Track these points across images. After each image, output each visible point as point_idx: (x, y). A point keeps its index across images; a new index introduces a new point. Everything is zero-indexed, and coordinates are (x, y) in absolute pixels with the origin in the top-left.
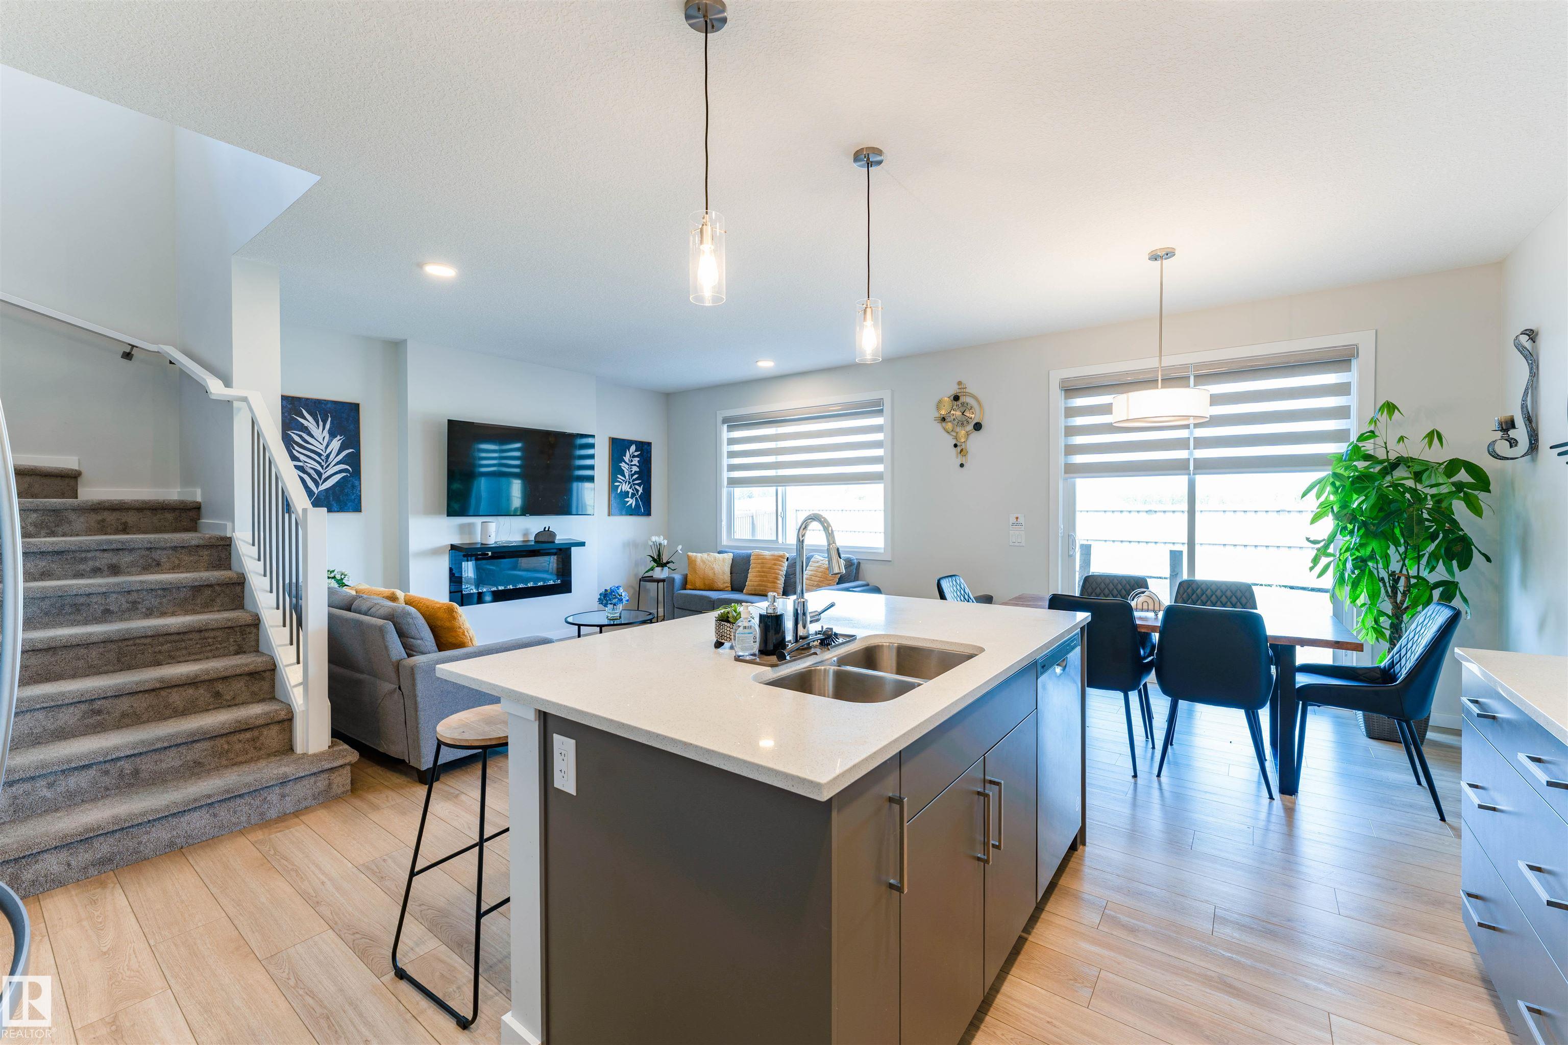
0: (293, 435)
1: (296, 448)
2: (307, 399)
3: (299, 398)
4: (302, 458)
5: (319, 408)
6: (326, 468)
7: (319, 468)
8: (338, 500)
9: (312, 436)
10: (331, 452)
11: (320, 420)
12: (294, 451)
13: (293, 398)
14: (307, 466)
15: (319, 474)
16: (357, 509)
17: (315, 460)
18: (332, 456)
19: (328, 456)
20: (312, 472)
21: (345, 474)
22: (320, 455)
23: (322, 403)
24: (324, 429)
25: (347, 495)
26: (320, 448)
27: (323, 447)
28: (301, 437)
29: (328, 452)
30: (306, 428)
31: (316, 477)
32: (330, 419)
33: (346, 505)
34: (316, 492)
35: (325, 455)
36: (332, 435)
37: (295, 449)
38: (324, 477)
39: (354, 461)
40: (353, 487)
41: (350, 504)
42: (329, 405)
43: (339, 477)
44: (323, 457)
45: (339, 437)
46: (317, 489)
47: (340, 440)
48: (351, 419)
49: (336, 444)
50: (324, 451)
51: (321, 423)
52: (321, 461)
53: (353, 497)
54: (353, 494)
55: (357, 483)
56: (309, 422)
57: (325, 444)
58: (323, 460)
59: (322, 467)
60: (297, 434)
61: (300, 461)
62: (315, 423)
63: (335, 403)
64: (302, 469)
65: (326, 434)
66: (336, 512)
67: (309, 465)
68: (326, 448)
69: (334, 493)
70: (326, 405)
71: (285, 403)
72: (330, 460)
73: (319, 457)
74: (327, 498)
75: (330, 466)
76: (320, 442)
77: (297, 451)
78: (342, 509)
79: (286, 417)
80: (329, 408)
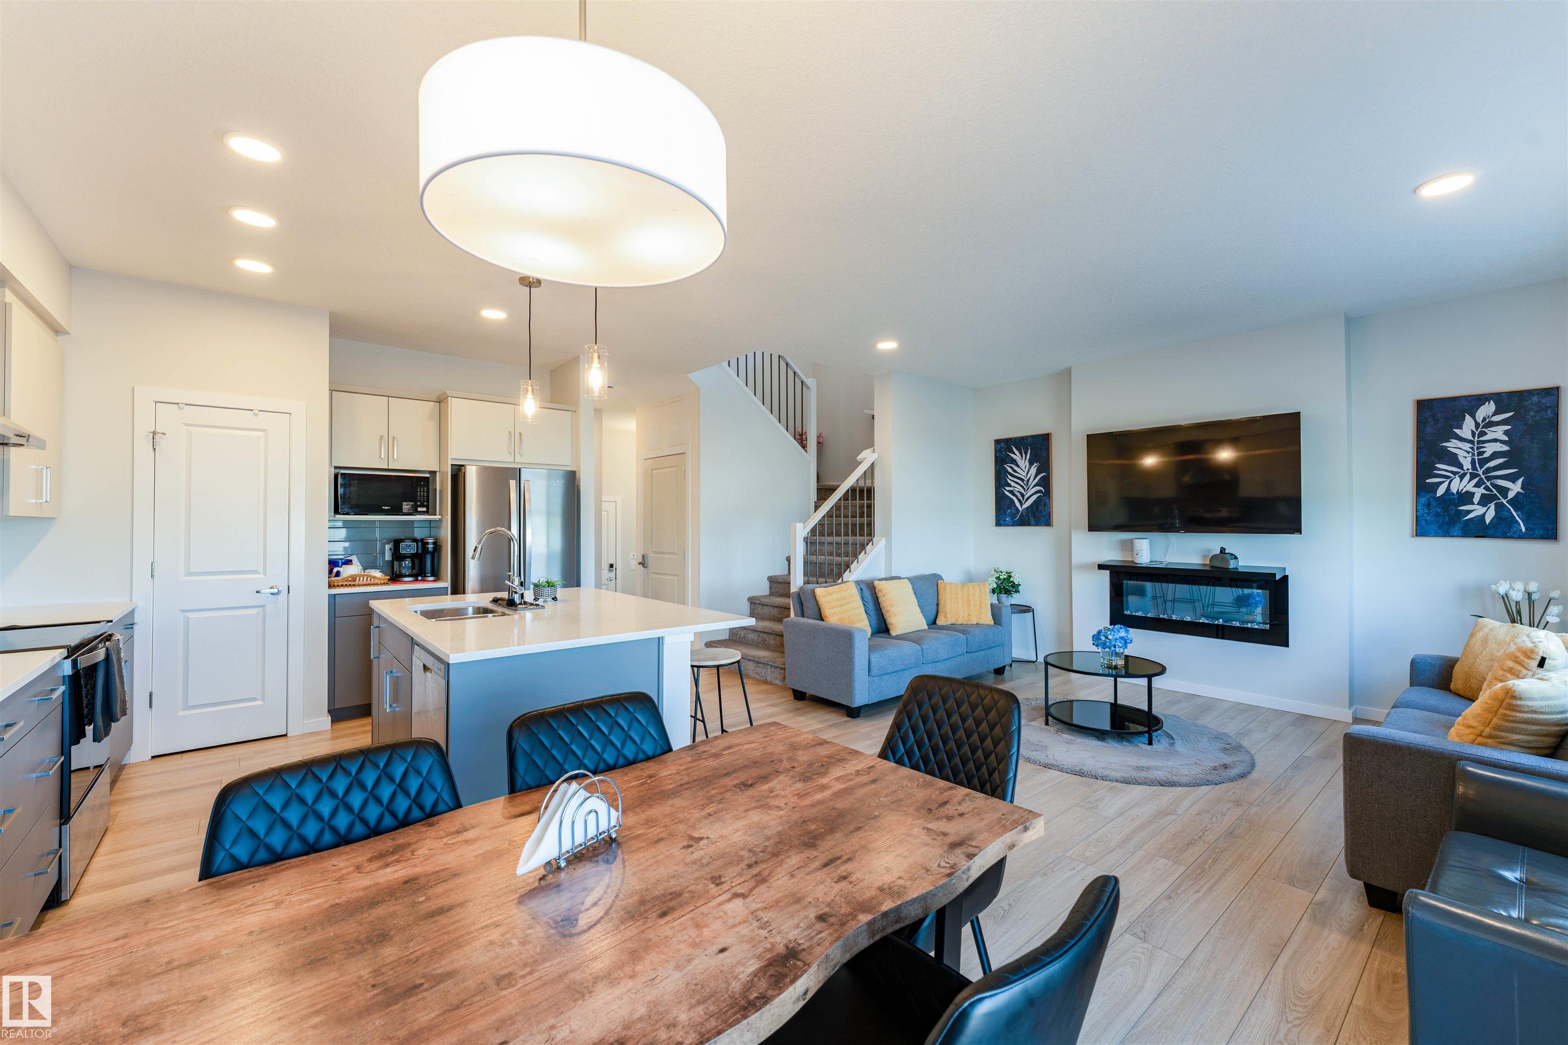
0: (1007, 468)
1: (1009, 477)
2: (1016, 438)
3: (1011, 439)
4: (1013, 484)
5: (1021, 443)
6: (1028, 490)
7: (1023, 491)
8: (1035, 516)
9: (1018, 466)
10: (1030, 477)
11: (1023, 452)
12: (1008, 480)
13: (1007, 439)
14: (1015, 490)
15: (1023, 496)
16: (1048, 523)
17: (1019, 485)
18: (1031, 481)
19: (1028, 481)
20: (1018, 494)
21: (1039, 494)
22: (1023, 480)
23: (1025, 439)
24: (1026, 459)
25: (1041, 512)
26: (1022, 474)
27: (1025, 474)
28: (1011, 468)
29: (1028, 477)
30: (1015, 461)
31: (1021, 498)
32: (1031, 450)
33: (1038, 521)
34: (1021, 511)
35: (1026, 480)
36: (1031, 464)
38: (1026, 497)
39: (1046, 483)
40: (1045, 505)
41: (1042, 519)
42: (1029, 440)
43: (1035, 497)
44: (1025, 482)
45: (1035, 464)
46: (1021, 508)
47: (1036, 466)
48: (1046, 448)
49: (1033, 470)
50: (1026, 477)
51: (1024, 455)
52: (1024, 485)
53: (1046, 513)
54: (1046, 511)
55: (1049, 501)
56: (1016, 456)
57: (1026, 471)
59: (1024, 489)
61: (1011, 486)
62: (1020, 456)
63: (1033, 437)
64: (1012, 492)
65: (1027, 463)
66: (1032, 526)
67: (1017, 489)
68: (1027, 474)
69: (1032, 511)
70: (1027, 440)
71: (1003, 444)
72: (1029, 484)
73: (1023, 482)
74: (1027, 514)
75: (1030, 489)
76: (1023, 471)
77: (1010, 479)
78: (1037, 524)
79: (1003, 454)
80: (1029, 442)
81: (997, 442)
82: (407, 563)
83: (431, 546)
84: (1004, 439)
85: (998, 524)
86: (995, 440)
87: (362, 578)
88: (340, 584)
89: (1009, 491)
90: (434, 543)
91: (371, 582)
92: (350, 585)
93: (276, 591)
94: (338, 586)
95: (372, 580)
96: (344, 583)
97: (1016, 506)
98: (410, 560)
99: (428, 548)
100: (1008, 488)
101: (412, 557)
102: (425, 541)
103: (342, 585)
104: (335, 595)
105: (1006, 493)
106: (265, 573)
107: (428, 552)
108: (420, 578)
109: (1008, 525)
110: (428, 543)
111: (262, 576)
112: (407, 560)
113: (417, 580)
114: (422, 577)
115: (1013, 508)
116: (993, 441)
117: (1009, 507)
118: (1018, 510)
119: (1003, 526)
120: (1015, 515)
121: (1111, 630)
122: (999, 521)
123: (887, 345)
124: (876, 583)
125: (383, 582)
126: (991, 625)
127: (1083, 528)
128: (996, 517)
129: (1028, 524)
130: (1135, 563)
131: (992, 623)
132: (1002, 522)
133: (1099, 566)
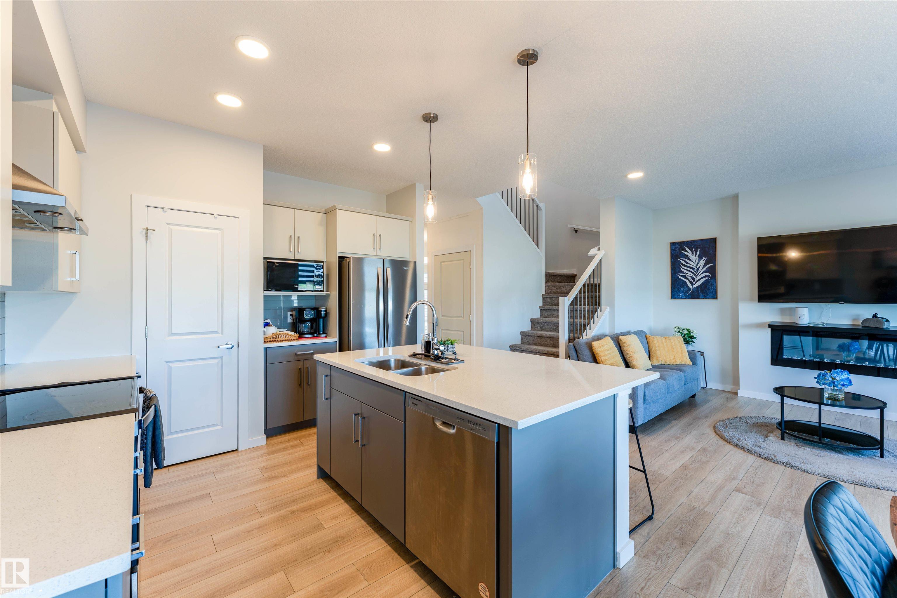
0: (681, 261)
1: (683, 267)
2: (688, 241)
3: (684, 242)
4: (685, 271)
5: (693, 245)
6: (697, 276)
7: (693, 276)
8: (703, 293)
9: (690, 260)
10: (699, 267)
11: (694, 251)
13: (681, 242)
14: (687, 275)
15: (694, 279)
16: (714, 296)
17: (691, 272)
18: (700, 269)
19: (698, 269)
20: (690, 278)
21: (707, 278)
22: (693, 269)
23: (695, 242)
24: (696, 255)
25: (709, 289)
26: (693, 265)
27: (695, 265)
28: (684, 261)
29: (698, 267)
30: (687, 256)
31: (692, 281)
32: (699, 249)
33: (707, 295)
34: (692, 289)
35: (696, 269)
36: (700, 258)
37: (681, 267)
38: (696, 280)
39: (713, 271)
40: (712, 285)
41: (710, 294)
42: (699, 242)
43: (704, 279)
44: (695, 270)
45: (704, 258)
46: (692, 287)
47: (705, 260)
48: (711, 247)
49: (702, 262)
50: (696, 267)
51: (694, 253)
52: (694, 272)
53: (712, 291)
54: (712, 289)
55: (714, 283)
56: (689, 253)
57: (696, 263)
58: (695, 272)
59: (695, 275)
60: (683, 260)
61: (684, 273)
62: (691, 253)
63: (702, 240)
64: (685, 277)
65: (697, 258)
66: (702, 299)
67: (688, 275)
68: (697, 265)
69: (701, 289)
70: (697, 242)
71: (677, 246)
72: (699, 271)
73: (694, 270)
74: (697, 291)
75: (699, 275)
76: (694, 263)
77: (683, 268)
78: (705, 297)
79: (677, 252)
80: (699, 244)
81: (673, 244)
82: (308, 324)
83: (323, 313)
84: (679, 242)
85: (673, 297)
86: (671, 243)
87: (282, 336)
88: (269, 340)
89: (682, 276)
90: (326, 311)
91: (288, 339)
92: (275, 341)
93: (230, 346)
94: (267, 341)
95: (289, 337)
96: (271, 340)
97: (687, 286)
98: (310, 322)
99: (322, 314)
100: (681, 274)
101: (311, 320)
102: (320, 309)
103: (270, 341)
104: (266, 348)
105: (680, 277)
106: (222, 333)
107: (321, 317)
108: (315, 335)
109: (681, 298)
110: (321, 311)
111: (220, 335)
112: (308, 322)
113: (314, 337)
114: (317, 334)
115: (686, 287)
116: (670, 244)
117: (682, 286)
118: (689, 288)
119: (677, 299)
120: (687, 292)
121: (837, 373)
122: (674, 296)
123: (636, 175)
124: (621, 337)
125: (295, 338)
126: (691, 365)
127: (752, 300)
128: (672, 293)
129: (698, 297)
130: (797, 324)
131: (691, 363)
132: (676, 296)
133: (769, 325)
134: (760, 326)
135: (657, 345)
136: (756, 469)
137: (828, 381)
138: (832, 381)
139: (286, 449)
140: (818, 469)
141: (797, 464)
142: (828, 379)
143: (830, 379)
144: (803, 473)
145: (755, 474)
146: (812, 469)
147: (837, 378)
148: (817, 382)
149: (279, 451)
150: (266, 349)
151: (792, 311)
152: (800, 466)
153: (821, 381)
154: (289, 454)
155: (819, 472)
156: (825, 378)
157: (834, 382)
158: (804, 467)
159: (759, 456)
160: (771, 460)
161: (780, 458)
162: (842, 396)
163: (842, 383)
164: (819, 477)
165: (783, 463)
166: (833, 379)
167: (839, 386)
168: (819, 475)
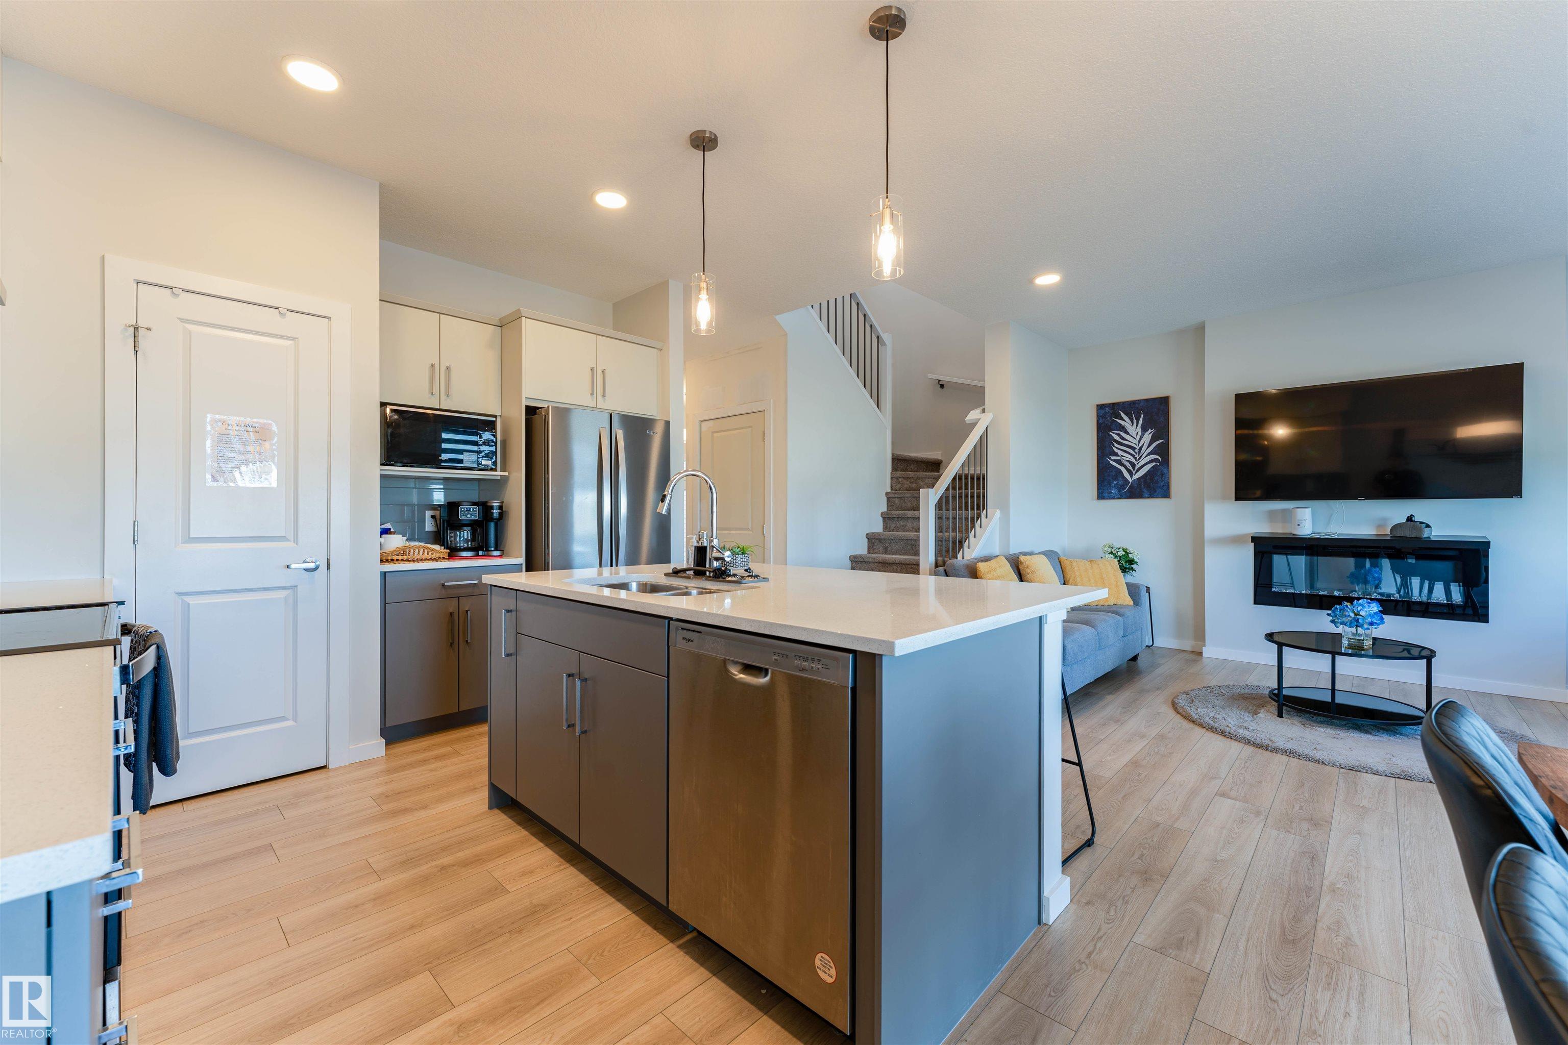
0: (1112, 434)
1: (1116, 445)
2: (1124, 403)
3: (1118, 403)
4: (1120, 453)
5: (1132, 408)
6: (1139, 460)
7: (1133, 460)
8: (1149, 488)
9: (1128, 433)
10: (1143, 445)
11: (1134, 418)
12: (1114, 448)
13: (1113, 404)
14: (1123, 459)
15: (1133, 465)
16: (1166, 494)
17: (1129, 453)
18: (1144, 449)
19: (1141, 449)
20: (1127, 464)
21: (1154, 464)
22: (1133, 449)
23: (1136, 403)
24: (1137, 426)
25: (1157, 482)
26: (1133, 442)
27: (1136, 442)
28: (1119, 435)
29: (1141, 444)
30: (1123, 427)
31: (1131, 468)
32: (1142, 416)
33: (1155, 491)
34: (1131, 482)
35: (1138, 448)
36: (1144, 429)
37: (1114, 446)
38: (1137, 467)
39: (1163, 452)
40: (1162, 474)
41: (1159, 490)
42: (1141, 404)
43: (1150, 466)
44: (1136, 451)
45: (1150, 431)
46: (1132, 479)
47: (1151, 433)
48: (1161, 412)
49: (1147, 437)
50: (1137, 444)
51: (1135, 421)
53: (1162, 484)
54: (1163, 482)
55: (1165, 471)
56: (1126, 422)
57: (1138, 439)
58: (1136, 453)
59: (1135, 458)
60: (1116, 434)
61: (1118, 455)
62: (1130, 422)
63: (1147, 400)
64: (1119, 462)
65: (1139, 429)
66: (1146, 498)
67: (1125, 459)
68: (1139, 442)
69: (1145, 482)
70: (1139, 404)
71: (1107, 409)
72: (1142, 452)
73: (1134, 450)
74: (1139, 485)
75: (1142, 458)
76: (1134, 438)
77: (1116, 448)
78: (1151, 496)
79: (1108, 421)
80: (1142, 406)
81: (1100, 407)
82: (467, 531)
83: (496, 512)
84: (1110, 404)
85: (1101, 496)
86: (1097, 405)
87: (417, 551)
88: (390, 558)
89: (1115, 461)
90: (501, 507)
91: (429, 557)
92: (402, 560)
93: (312, 565)
94: (387, 560)
95: (430, 553)
96: (395, 558)
97: (1124, 477)
98: (469, 528)
99: (493, 513)
100: (1113, 458)
101: (473, 525)
102: (489, 504)
103: (392, 560)
104: (385, 573)
105: (1111, 462)
106: (296, 541)
107: (492, 519)
108: (481, 552)
109: (1114, 498)
110: (492, 507)
111: (291, 544)
112: (465, 528)
113: (478, 555)
114: (483, 550)
115: (1121, 479)
116: (1096, 407)
117: (1115, 478)
118: (1127, 481)
119: (1107, 499)
120: (1123, 487)
121: (1361, 605)
122: (1103, 494)
123: (1048, 280)
124: (1022, 558)
125: (442, 556)
126: (1131, 606)
127: (1224, 498)
128: (1098, 489)
129: (1140, 496)
130: (1294, 535)
131: (1132, 603)
132: (1106, 495)
133: (1252, 538)
134: (1236, 540)
135: (1077, 574)
136: (1246, 762)
137: (1349, 619)
138: (1354, 619)
139: (424, 762)
140: (1340, 757)
141: (1307, 751)
142: (1349, 616)
143: (1352, 615)
144: (1317, 765)
145: (1245, 769)
146: (1330, 757)
147: (1362, 613)
148: (1332, 621)
149: (411, 765)
150: (384, 575)
151: (1286, 516)
152: (1312, 754)
153: (1338, 619)
154: (431, 771)
155: (1342, 762)
156: (1344, 614)
157: (1358, 619)
158: (1318, 755)
159: (1248, 742)
160: (1267, 748)
161: (1281, 743)
162: (1368, 643)
163: (1369, 620)
164: (1342, 770)
165: (1285, 752)
166: (1356, 615)
167: (1366, 626)
168: (1340, 766)
